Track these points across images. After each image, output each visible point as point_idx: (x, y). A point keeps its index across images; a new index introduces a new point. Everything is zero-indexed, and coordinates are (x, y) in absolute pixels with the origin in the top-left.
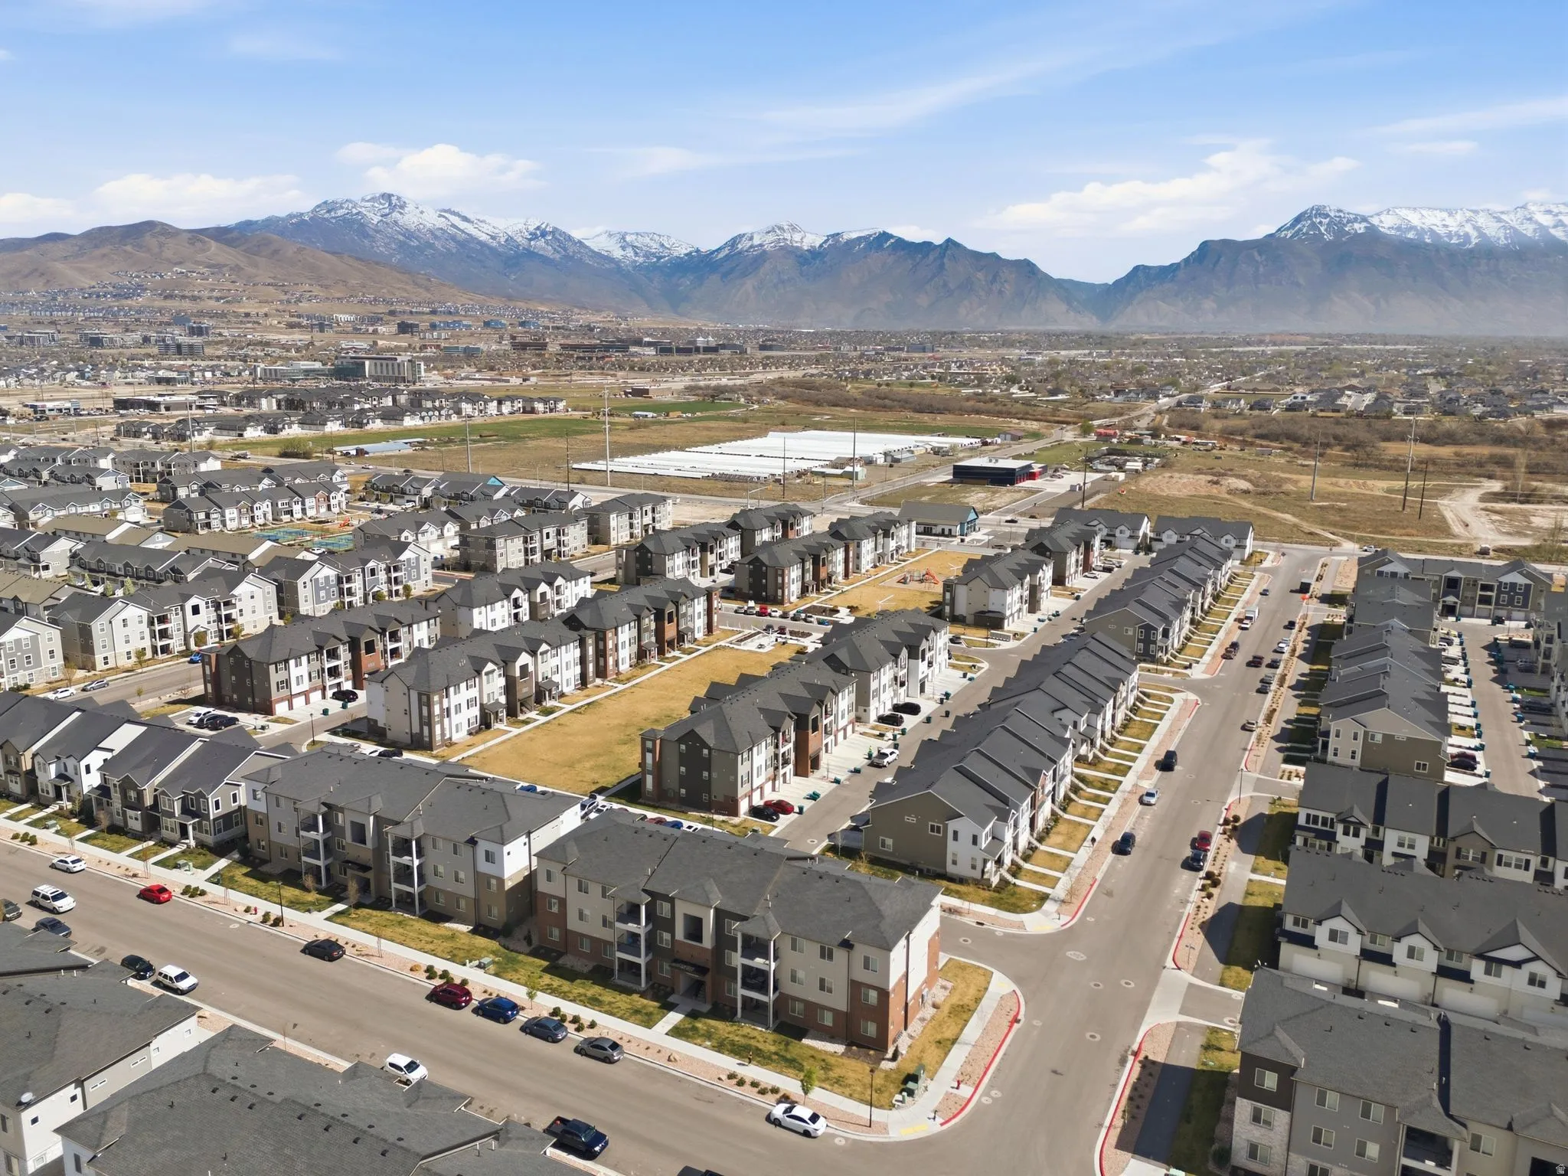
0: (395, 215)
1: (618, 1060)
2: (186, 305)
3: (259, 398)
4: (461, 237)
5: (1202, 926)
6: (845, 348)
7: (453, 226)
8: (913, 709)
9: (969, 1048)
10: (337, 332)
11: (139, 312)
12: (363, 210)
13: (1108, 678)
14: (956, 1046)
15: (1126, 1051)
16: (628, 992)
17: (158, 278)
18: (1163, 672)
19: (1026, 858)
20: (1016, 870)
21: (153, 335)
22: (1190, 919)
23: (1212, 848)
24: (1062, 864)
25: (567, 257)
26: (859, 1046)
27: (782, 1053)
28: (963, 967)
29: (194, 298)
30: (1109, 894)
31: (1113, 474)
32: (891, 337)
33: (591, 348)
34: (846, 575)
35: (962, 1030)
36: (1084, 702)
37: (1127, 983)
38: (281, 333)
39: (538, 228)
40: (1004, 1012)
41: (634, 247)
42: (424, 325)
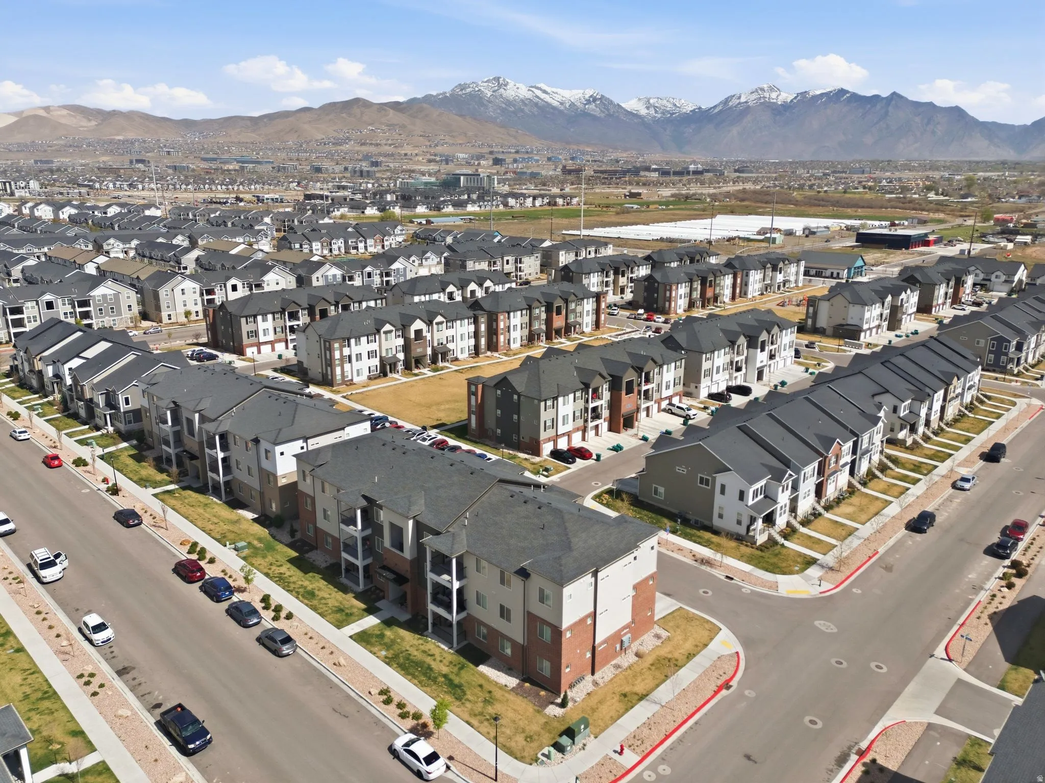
0: (502, 90)
1: (288, 655)
2: (372, 149)
3: (386, 194)
4: (541, 103)
5: (992, 617)
6: (800, 171)
7: (537, 97)
8: (744, 391)
9: (656, 708)
10: (456, 165)
11: (346, 153)
12: (482, 88)
13: (942, 372)
14: (642, 703)
15: (850, 748)
16: (344, 589)
17: (359, 133)
18: (1011, 381)
19: (805, 523)
20: (789, 532)
21: (350, 166)
22: (980, 608)
23: (1027, 538)
24: (844, 533)
25: (610, 115)
26: (533, 683)
27: (452, 677)
28: (690, 618)
29: (377, 145)
30: (889, 569)
31: (1002, 244)
32: (838, 164)
33: (615, 172)
34: (733, 298)
35: (658, 686)
36: (910, 390)
37: (877, 667)
38: (423, 165)
39: (591, 96)
40: (715, 674)
41: (655, 107)
42: (509, 160)
